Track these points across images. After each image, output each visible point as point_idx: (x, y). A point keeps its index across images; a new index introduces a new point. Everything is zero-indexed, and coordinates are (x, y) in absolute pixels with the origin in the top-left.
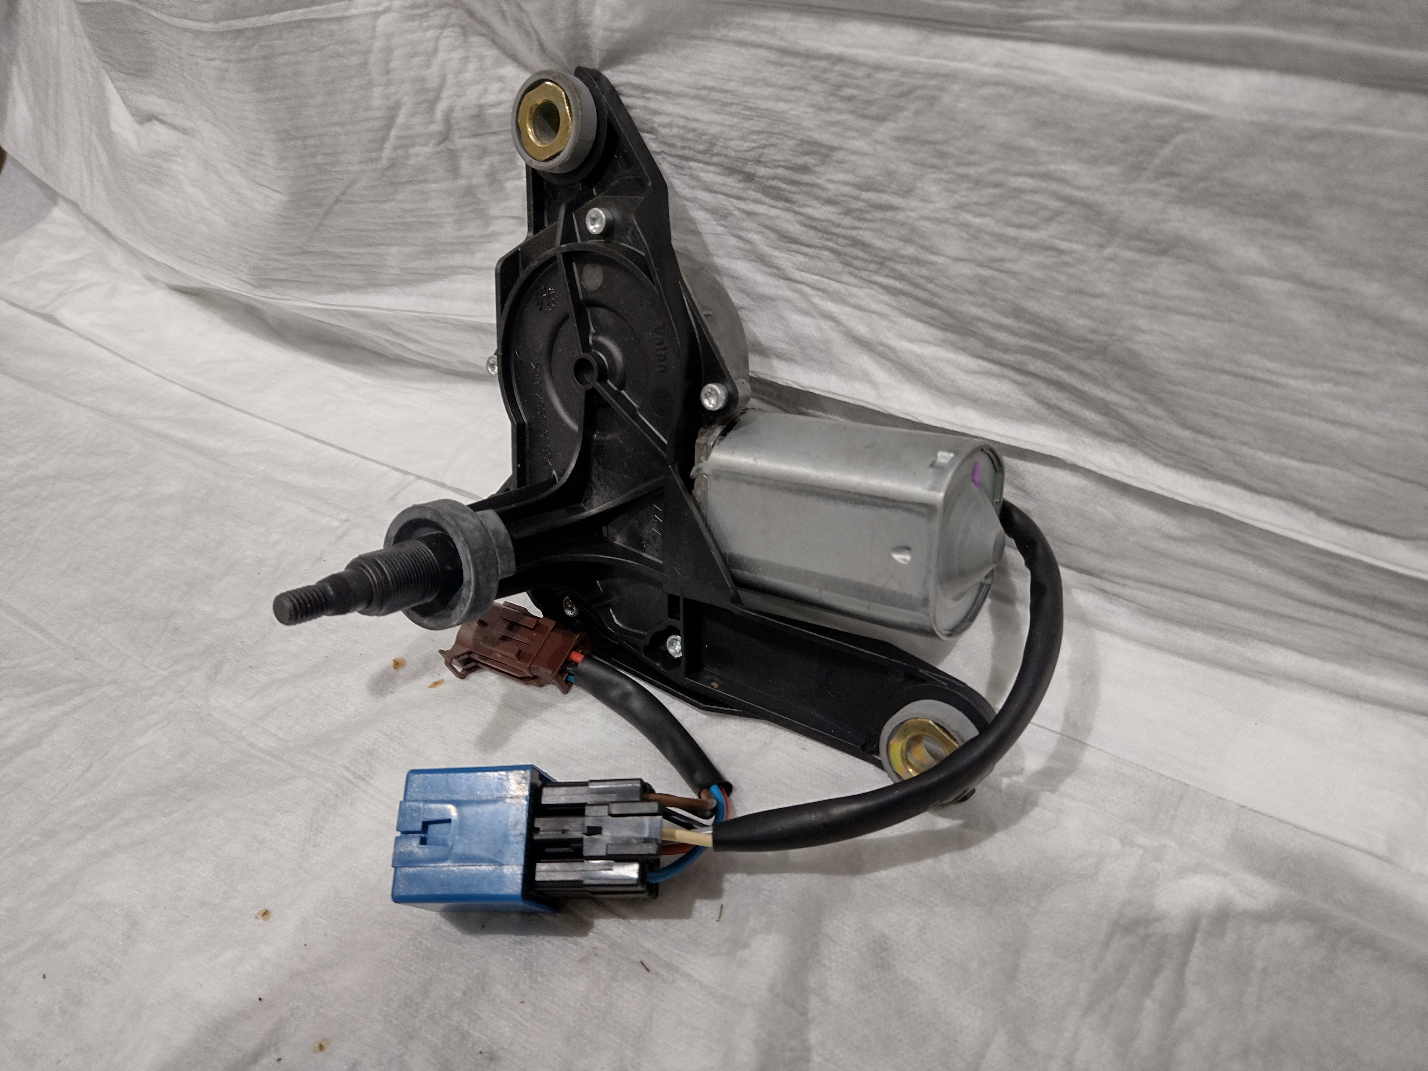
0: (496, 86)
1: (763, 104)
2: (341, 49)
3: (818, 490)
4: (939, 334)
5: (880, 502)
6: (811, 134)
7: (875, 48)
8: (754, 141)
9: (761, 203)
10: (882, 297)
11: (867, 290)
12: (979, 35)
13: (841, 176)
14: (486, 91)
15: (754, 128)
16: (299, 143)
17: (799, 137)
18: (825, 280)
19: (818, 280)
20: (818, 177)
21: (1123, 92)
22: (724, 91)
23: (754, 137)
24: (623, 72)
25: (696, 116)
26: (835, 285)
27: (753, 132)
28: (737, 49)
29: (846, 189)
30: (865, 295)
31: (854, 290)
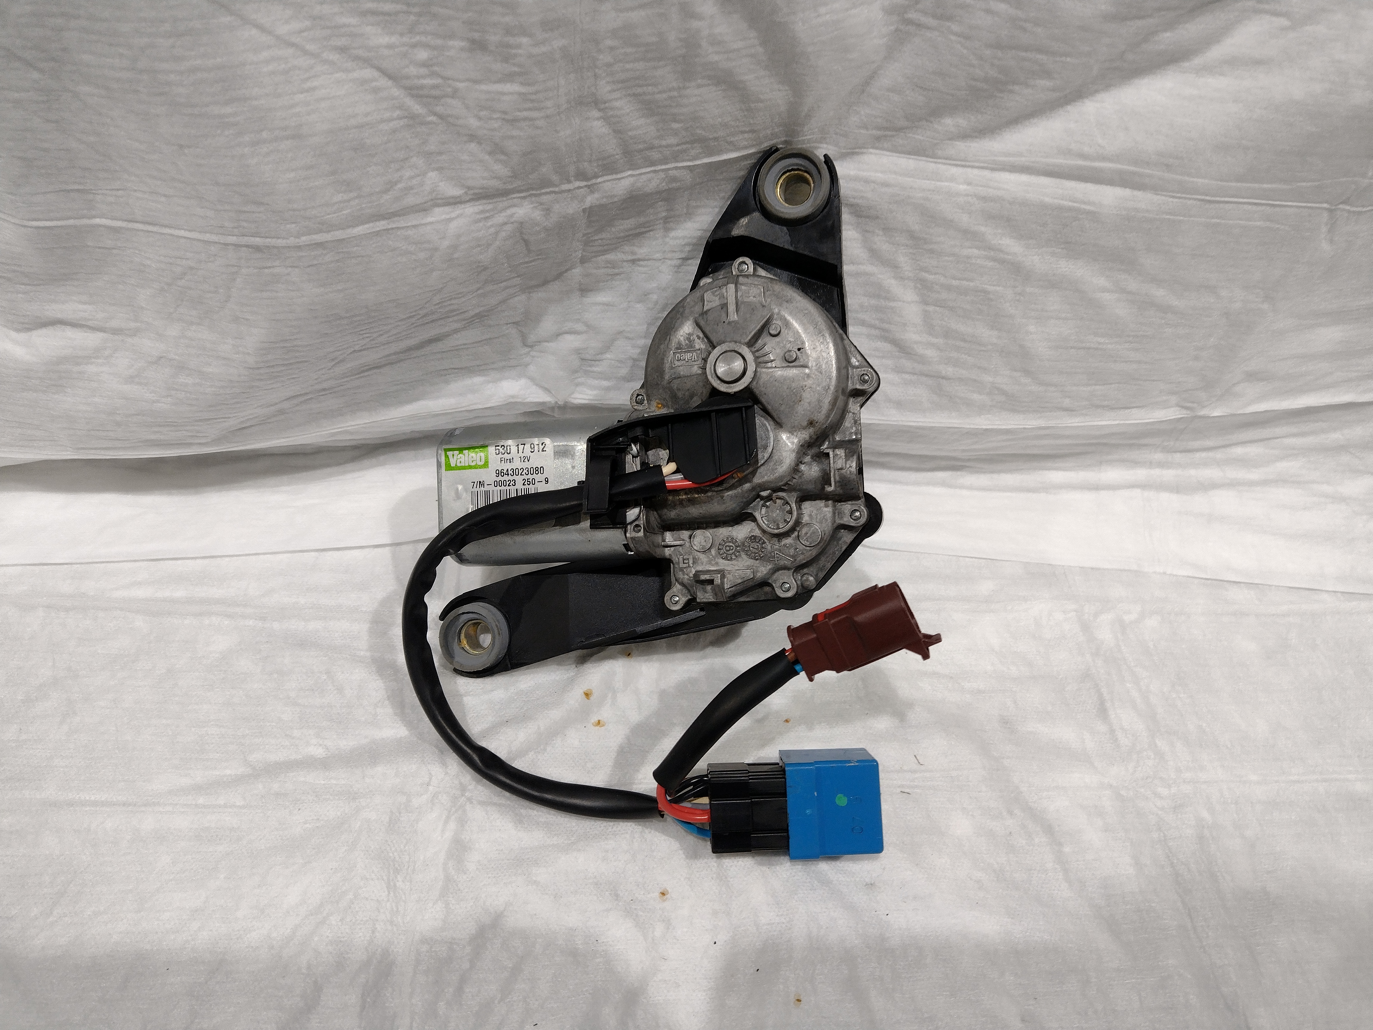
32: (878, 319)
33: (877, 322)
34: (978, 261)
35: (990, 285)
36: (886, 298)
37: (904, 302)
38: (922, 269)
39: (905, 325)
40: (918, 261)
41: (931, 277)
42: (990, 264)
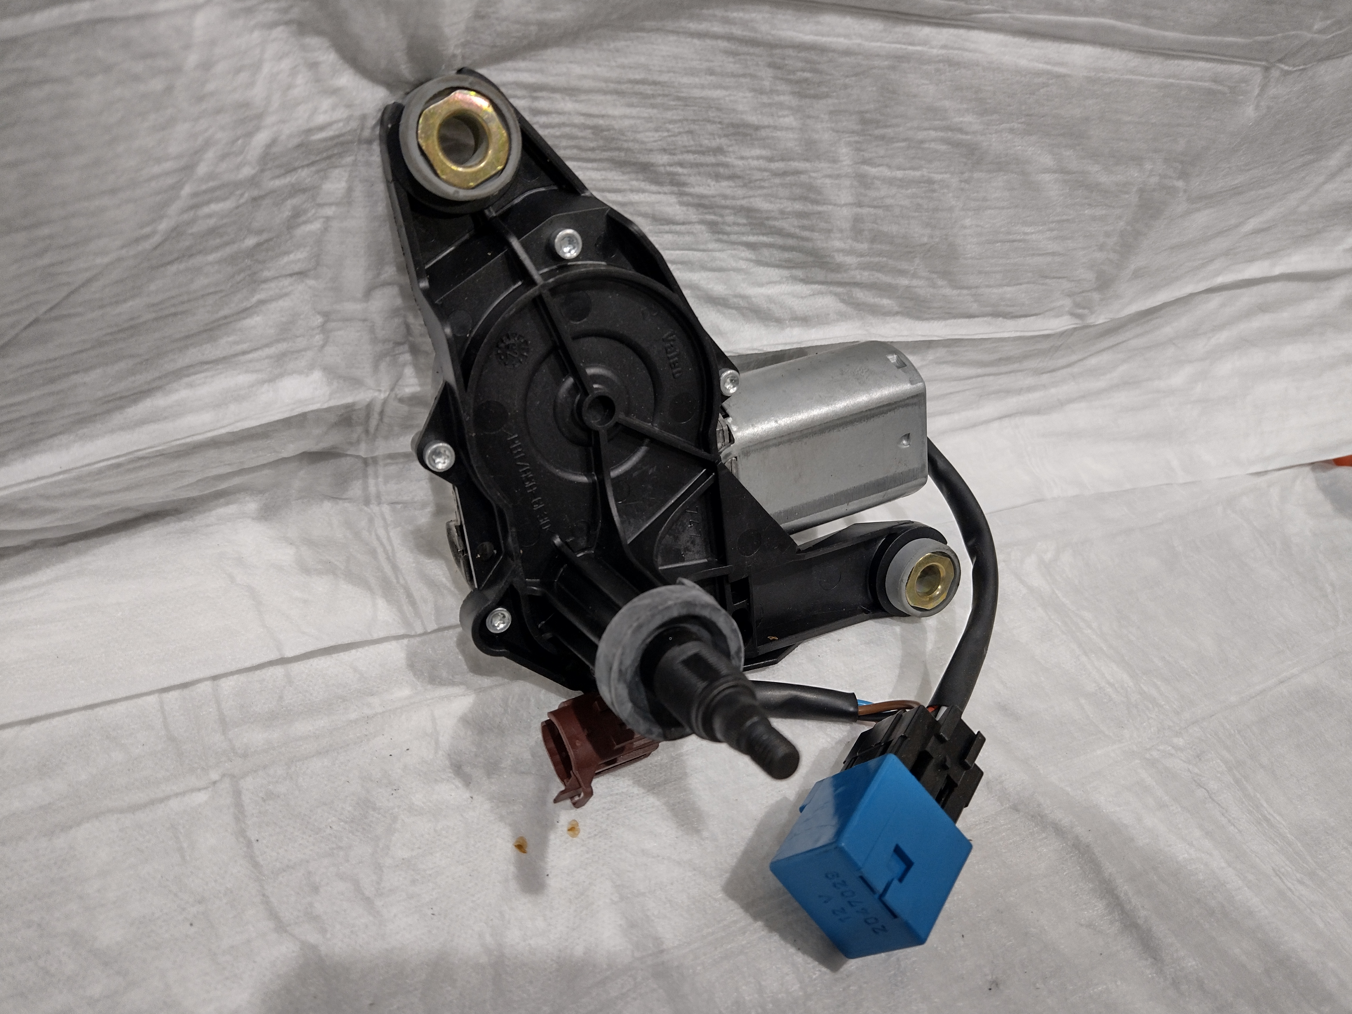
0: (326, 103)
1: (697, 93)
2: (139, 67)
3: (838, 422)
4: (786, 273)
5: (885, 409)
6: (744, 116)
7: (846, 36)
8: (668, 131)
9: (644, 191)
10: (743, 255)
11: (729, 252)
12: (929, 24)
13: (757, 152)
14: (315, 111)
15: (675, 117)
16: (21, 238)
17: (726, 121)
18: (690, 253)
19: (682, 254)
20: (726, 156)
21: (1023, 63)
22: (655, 83)
23: (671, 126)
24: (508, 70)
25: (603, 112)
26: (698, 254)
27: (671, 122)
28: (689, 40)
29: (755, 163)
30: (725, 257)
31: (717, 254)
32: (799, 227)
33: (797, 231)
34: (933, 145)
35: (937, 173)
36: (816, 202)
37: (835, 205)
38: (865, 162)
39: (830, 231)
40: (863, 151)
41: (873, 171)
42: (943, 147)
